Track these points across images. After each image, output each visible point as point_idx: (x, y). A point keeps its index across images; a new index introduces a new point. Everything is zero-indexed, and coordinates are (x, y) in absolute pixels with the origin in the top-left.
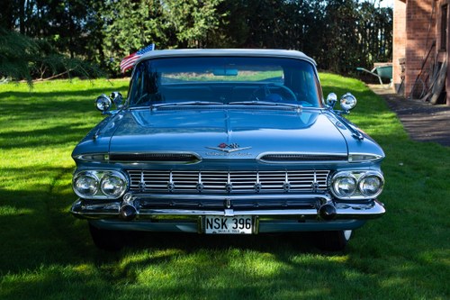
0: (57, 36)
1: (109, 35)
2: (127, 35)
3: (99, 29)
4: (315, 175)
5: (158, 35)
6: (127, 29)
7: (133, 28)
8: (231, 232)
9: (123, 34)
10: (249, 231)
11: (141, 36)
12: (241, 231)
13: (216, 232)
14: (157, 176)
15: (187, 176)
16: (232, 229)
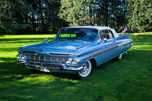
4: (64, 59)
10: (49, 71)
12: (47, 71)
13: (43, 71)
14: (32, 56)
15: (37, 57)
16: (45, 70)
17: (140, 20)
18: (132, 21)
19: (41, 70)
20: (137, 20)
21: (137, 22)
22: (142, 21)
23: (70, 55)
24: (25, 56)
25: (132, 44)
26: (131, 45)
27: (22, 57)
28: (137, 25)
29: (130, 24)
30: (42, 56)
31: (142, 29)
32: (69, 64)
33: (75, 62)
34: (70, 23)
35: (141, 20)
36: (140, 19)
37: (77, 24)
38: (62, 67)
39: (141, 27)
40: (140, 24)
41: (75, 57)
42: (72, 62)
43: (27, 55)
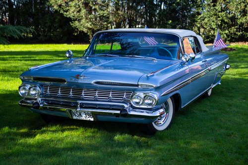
0: (171, 21)
1: (199, 21)
2: (209, 21)
3: (194, 17)
4: (125, 93)
5: (226, 20)
6: (209, 17)
7: (212, 17)
8: (84, 119)
9: (206, 20)
10: (92, 119)
11: (216, 21)
12: (88, 119)
13: (78, 118)
14: (54, 89)
15: (66, 90)
16: (84, 117)
17: (219, 17)
18: (203, 20)
19: (75, 118)
20: (213, 18)
21: (213, 21)
22: (222, 21)
23: (140, 87)
24: (38, 88)
25: (228, 66)
26: (227, 68)
27: (32, 89)
28: (214, 27)
29: (199, 25)
30: (79, 88)
31: (222, 36)
32: (137, 103)
33: (150, 99)
34: (74, 20)
35: (221, 18)
36: (219, 15)
37: (90, 23)
38: (122, 109)
39: (222, 32)
40: (220, 27)
41: (150, 90)
42: (143, 100)
43: (41, 86)
